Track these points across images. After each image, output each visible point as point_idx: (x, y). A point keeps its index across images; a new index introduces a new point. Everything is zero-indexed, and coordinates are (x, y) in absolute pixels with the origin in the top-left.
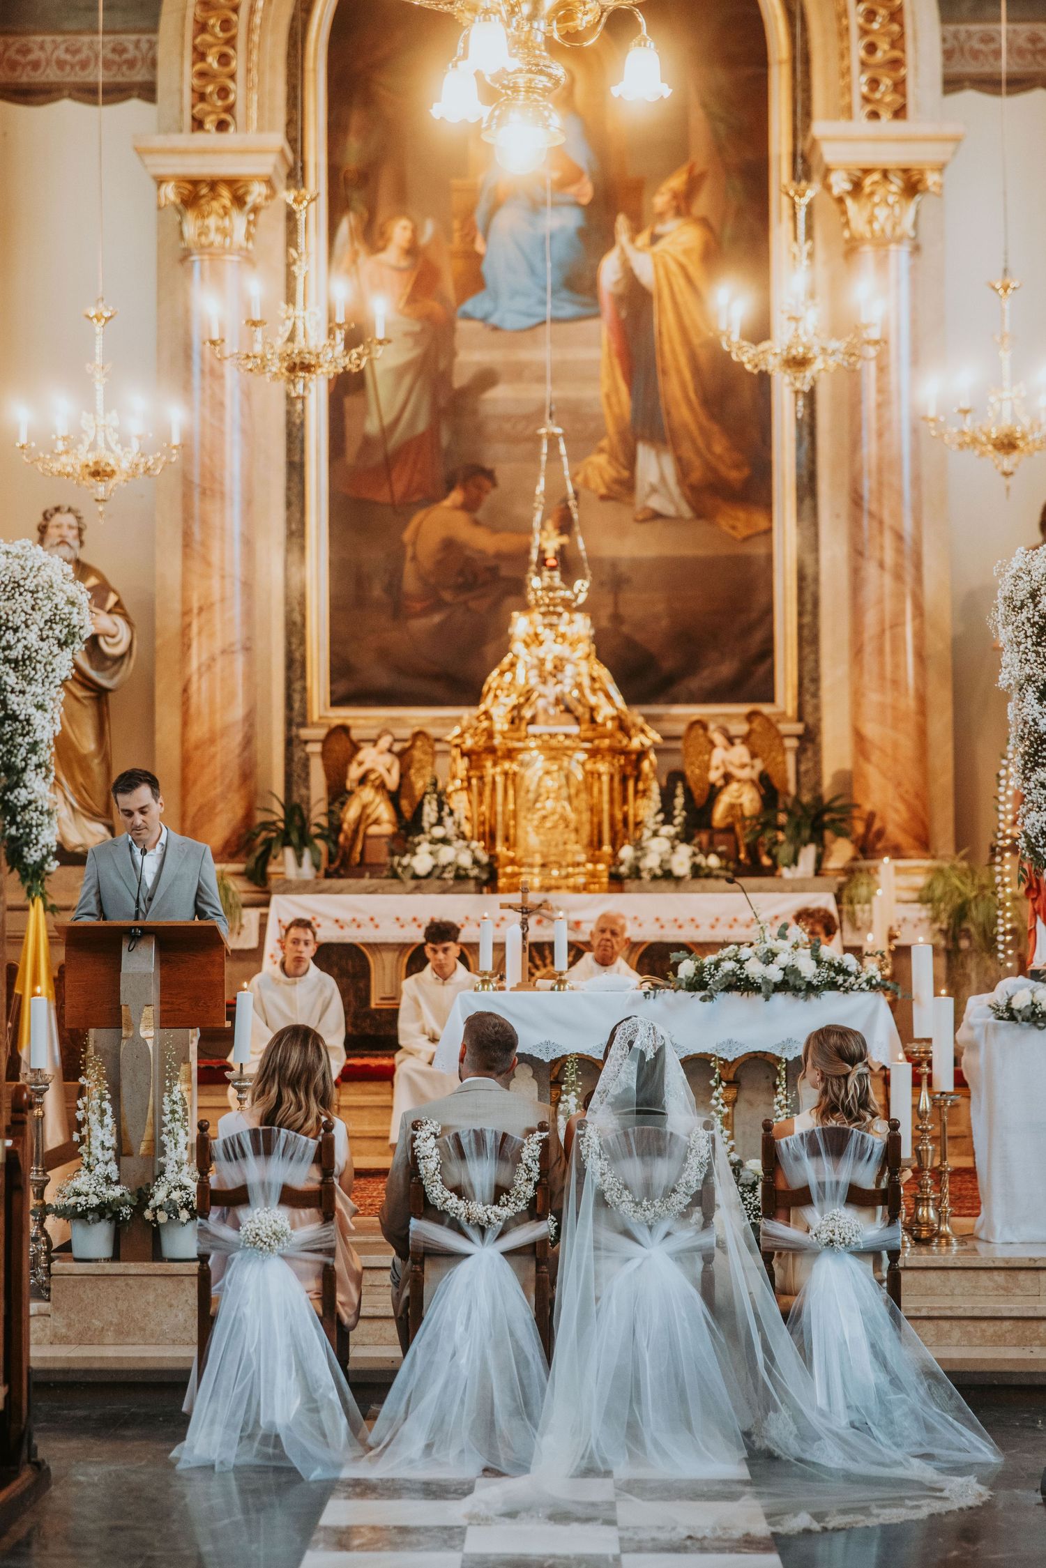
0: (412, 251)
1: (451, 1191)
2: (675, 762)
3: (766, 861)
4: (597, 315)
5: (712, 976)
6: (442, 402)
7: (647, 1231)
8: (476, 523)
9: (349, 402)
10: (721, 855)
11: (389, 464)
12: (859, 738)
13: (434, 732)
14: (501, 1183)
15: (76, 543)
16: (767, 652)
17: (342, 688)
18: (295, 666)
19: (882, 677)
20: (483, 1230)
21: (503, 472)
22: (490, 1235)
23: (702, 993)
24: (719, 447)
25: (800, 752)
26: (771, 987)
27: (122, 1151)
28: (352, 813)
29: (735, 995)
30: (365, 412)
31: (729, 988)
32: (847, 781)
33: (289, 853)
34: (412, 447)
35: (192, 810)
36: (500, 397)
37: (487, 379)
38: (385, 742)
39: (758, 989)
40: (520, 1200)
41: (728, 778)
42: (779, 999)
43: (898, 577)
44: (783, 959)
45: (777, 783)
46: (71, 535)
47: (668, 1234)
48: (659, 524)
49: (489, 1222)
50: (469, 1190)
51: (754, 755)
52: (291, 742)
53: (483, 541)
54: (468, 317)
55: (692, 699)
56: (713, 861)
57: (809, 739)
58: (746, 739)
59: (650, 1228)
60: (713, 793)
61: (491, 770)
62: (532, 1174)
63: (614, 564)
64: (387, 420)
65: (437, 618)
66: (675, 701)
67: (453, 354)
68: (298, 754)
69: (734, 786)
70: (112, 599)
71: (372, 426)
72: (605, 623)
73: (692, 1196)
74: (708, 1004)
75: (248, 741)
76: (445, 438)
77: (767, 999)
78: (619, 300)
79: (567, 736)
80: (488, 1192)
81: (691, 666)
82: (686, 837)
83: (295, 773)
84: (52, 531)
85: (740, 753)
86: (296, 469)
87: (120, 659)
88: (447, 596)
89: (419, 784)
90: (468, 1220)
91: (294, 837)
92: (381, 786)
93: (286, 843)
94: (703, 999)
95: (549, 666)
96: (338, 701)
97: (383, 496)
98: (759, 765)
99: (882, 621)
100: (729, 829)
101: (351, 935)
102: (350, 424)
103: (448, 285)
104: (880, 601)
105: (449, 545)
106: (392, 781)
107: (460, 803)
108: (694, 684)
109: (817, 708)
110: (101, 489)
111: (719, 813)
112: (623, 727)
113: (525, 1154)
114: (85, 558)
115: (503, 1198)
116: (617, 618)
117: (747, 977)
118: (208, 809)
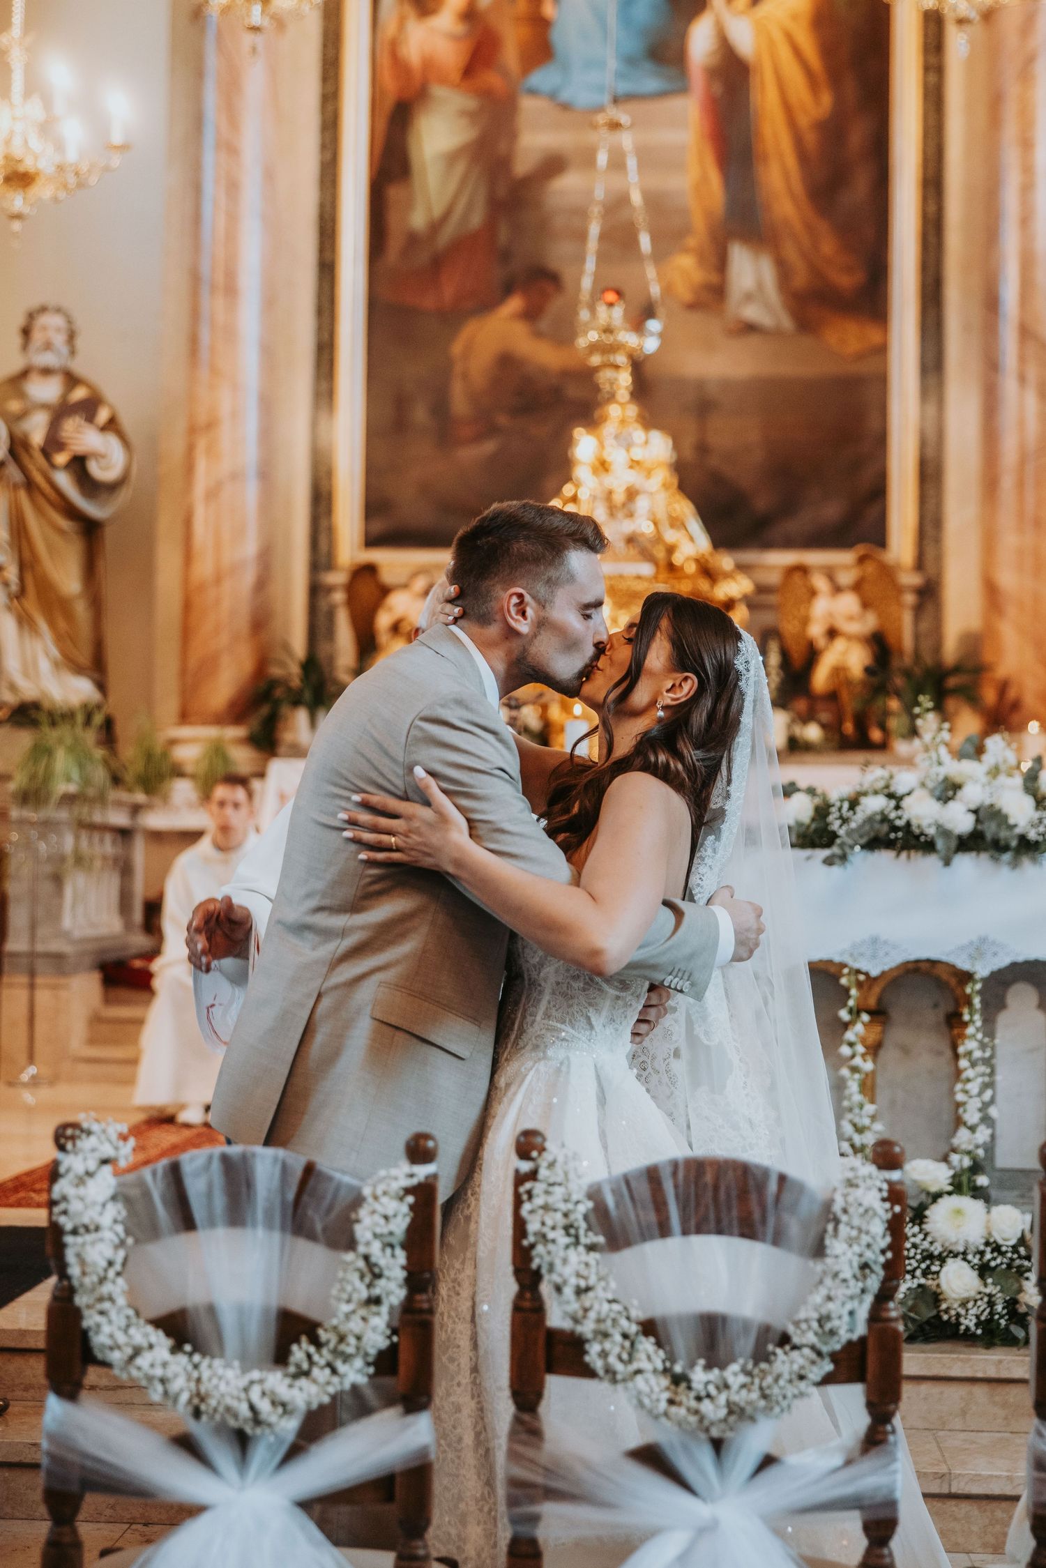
0: (468, 15)
1: (158, 1323)
2: (768, 618)
3: (876, 735)
4: (683, 90)
5: (845, 821)
6: (502, 192)
7: (705, 1455)
8: (538, 335)
9: (394, 193)
10: (824, 726)
11: (438, 263)
12: (992, 592)
14: (298, 1306)
15: (65, 350)
16: (878, 492)
17: (378, 526)
18: (321, 500)
19: (1021, 515)
20: (242, 1441)
22: (260, 1454)
23: (826, 853)
24: (828, 247)
25: (918, 610)
26: (954, 844)
29: (884, 857)
30: (409, 205)
31: (874, 843)
32: (974, 643)
33: (301, 716)
34: (464, 244)
35: (193, 662)
36: (567, 185)
37: (554, 165)
39: (927, 846)
40: (347, 1358)
41: (832, 633)
42: (966, 863)
44: (973, 794)
45: (891, 640)
46: (59, 340)
47: (768, 1461)
48: (754, 340)
49: (257, 1419)
50: (205, 1326)
51: (866, 605)
52: (316, 591)
54: (533, 92)
55: (788, 543)
56: (813, 732)
57: (929, 594)
58: (857, 587)
59: (718, 1445)
60: (812, 655)
62: (381, 1287)
63: (700, 385)
64: (437, 211)
65: (489, 447)
66: (768, 545)
67: (513, 136)
68: (323, 604)
69: (839, 645)
70: (103, 415)
71: (418, 220)
72: (689, 453)
73: (834, 1357)
74: (836, 870)
75: (262, 584)
76: (503, 234)
77: (947, 862)
78: (712, 73)
79: (639, 577)
80: (258, 1333)
81: (788, 507)
82: (782, 702)
83: (319, 626)
84: (37, 337)
85: (849, 603)
86: (327, 269)
87: (112, 488)
88: (502, 420)
90: (197, 1413)
91: (307, 695)
93: (296, 702)
94: (829, 862)
95: (619, 497)
96: (372, 541)
97: (428, 302)
98: (870, 623)
99: (1022, 447)
100: (832, 696)
102: (393, 218)
103: (510, 54)
104: (1021, 423)
105: (507, 361)
108: (793, 526)
109: (939, 559)
110: (17, 202)
111: (821, 678)
112: (708, 572)
113: (366, 1227)
115: (298, 1353)
116: (703, 449)
117: (908, 824)
118: (209, 666)
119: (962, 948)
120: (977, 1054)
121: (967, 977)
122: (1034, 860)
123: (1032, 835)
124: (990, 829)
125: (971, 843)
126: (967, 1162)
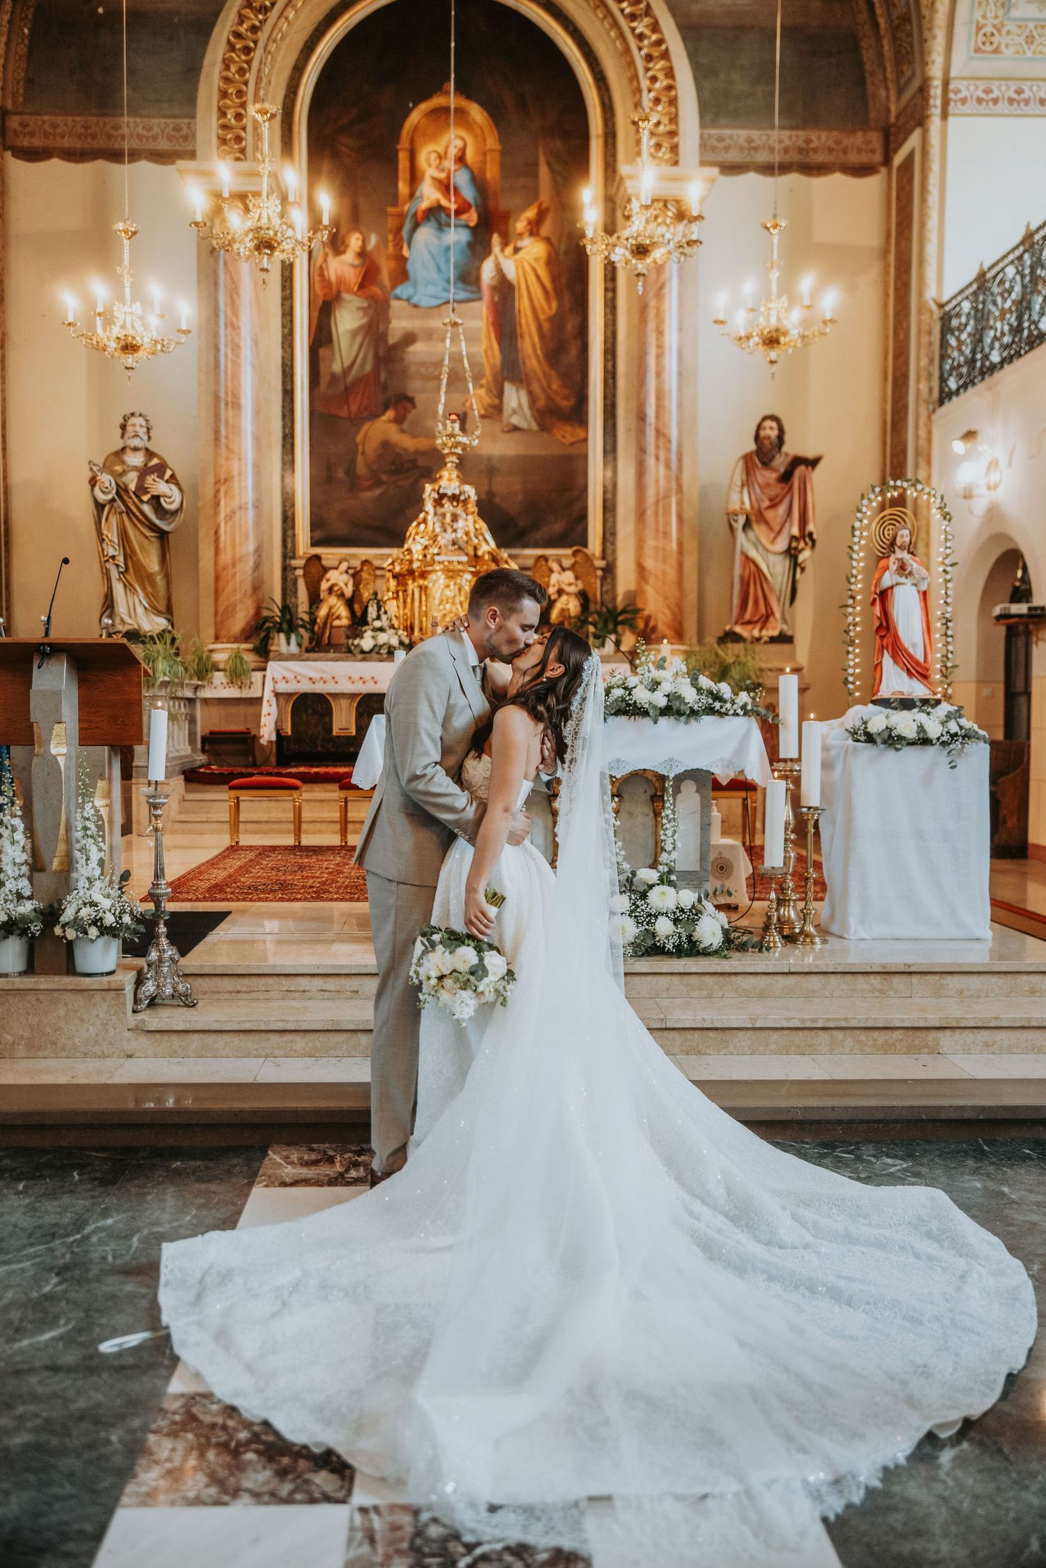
0: (362, 254)
4: (480, 299)
6: (381, 353)
8: (403, 431)
9: (323, 352)
11: (348, 390)
12: (641, 569)
13: (377, 563)
15: (145, 437)
16: (583, 517)
17: (318, 534)
18: (288, 520)
19: (657, 530)
21: (420, 398)
24: (556, 385)
25: (604, 579)
26: (658, 712)
27: (36, 865)
28: (323, 612)
29: (624, 719)
30: (332, 359)
31: (619, 712)
32: (632, 596)
33: (282, 636)
34: (362, 381)
35: (221, 609)
36: (418, 350)
37: (410, 338)
38: (344, 566)
39: (645, 713)
41: (560, 592)
42: (663, 721)
43: (668, 466)
44: (666, 687)
45: (590, 595)
46: (142, 431)
48: (517, 435)
51: (577, 578)
52: (285, 569)
53: (407, 442)
54: (398, 298)
55: (537, 545)
57: (609, 571)
58: (572, 568)
60: (552, 603)
61: (412, 586)
63: (489, 459)
64: (347, 364)
65: (378, 492)
66: (526, 546)
67: (388, 322)
68: (290, 576)
69: (564, 597)
70: (168, 473)
71: (337, 367)
72: (484, 496)
75: (257, 566)
76: (383, 376)
77: (654, 721)
78: (493, 289)
79: (459, 562)
81: (535, 526)
83: (288, 588)
84: (130, 430)
85: (569, 576)
86: (288, 394)
87: (176, 512)
88: (384, 477)
89: (366, 595)
91: (285, 626)
92: (342, 595)
93: (280, 631)
96: (314, 544)
97: (344, 412)
98: (580, 585)
99: (657, 494)
100: (561, 625)
101: (319, 688)
102: (322, 366)
103: (385, 277)
104: (657, 481)
105: (386, 445)
106: (349, 591)
107: (392, 607)
108: (539, 535)
109: (614, 551)
110: (129, 360)
111: (554, 615)
112: (495, 559)
114: (152, 448)
116: (490, 493)
117: (635, 702)
118: (231, 610)
119: (661, 764)
120: (671, 816)
121: (663, 778)
122: (696, 720)
123: (696, 708)
124: (676, 705)
125: (666, 711)
126: (666, 869)
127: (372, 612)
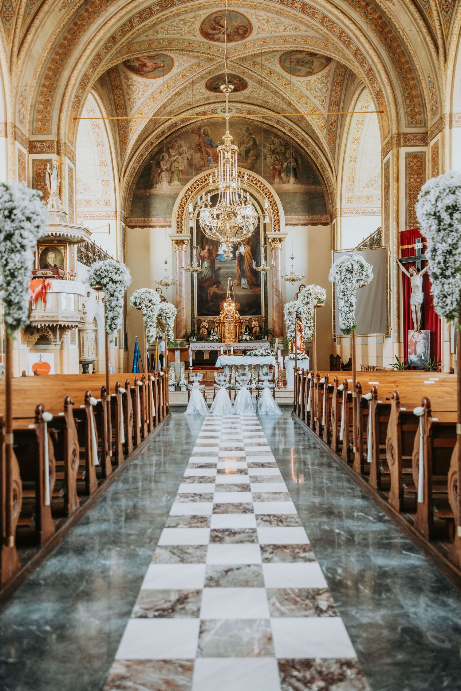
0: (209, 250)
4: (235, 259)
5: (252, 354)
6: (213, 272)
8: (218, 289)
11: (206, 281)
12: (273, 320)
13: (213, 320)
16: (260, 308)
17: (199, 313)
18: (193, 310)
21: (222, 282)
23: (251, 356)
24: (253, 279)
25: (265, 322)
27: (176, 378)
28: (201, 331)
31: (254, 356)
32: (272, 327)
33: (192, 337)
34: (209, 278)
35: (178, 331)
36: (222, 271)
37: (220, 268)
38: (206, 321)
39: (258, 356)
41: (255, 326)
42: (261, 357)
43: (279, 297)
46: (160, 292)
52: (192, 321)
53: (219, 292)
54: (217, 260)
57: (266, 320)
60: (253, 328)
61: (221, 325)
63: (238, 296)
64: (206, 276)
65: (213, 303)
67: (215, 265)
68: (193, 323)
70: (166, 301)
71: (203, 275)
72: (237, 304)
74: (251, 358)
75: (186, 321)
78: (239, 257)
79: (232, 320)
81: (249, 310)
82: (249, 335)
83: (193, 326)
84: (157, 291)
85: (257, 322)
86: (192, 282)
91: (193, 335)
92: (205, 328)
95: (229, 310)
96: (198, 315)
97: (205, 286)
98: (259, 324)
100: (255, 333)
101: (201, 349)
105: (215, 293)
106: (207, 327)
108: (250, 312)
111: (253, 331)
112: (240, 319)
114: (162, 295)
118: (180, 331)
122: (265, 357)
123: (265, 355)
124: (262, 354)
127: (212, 331)
